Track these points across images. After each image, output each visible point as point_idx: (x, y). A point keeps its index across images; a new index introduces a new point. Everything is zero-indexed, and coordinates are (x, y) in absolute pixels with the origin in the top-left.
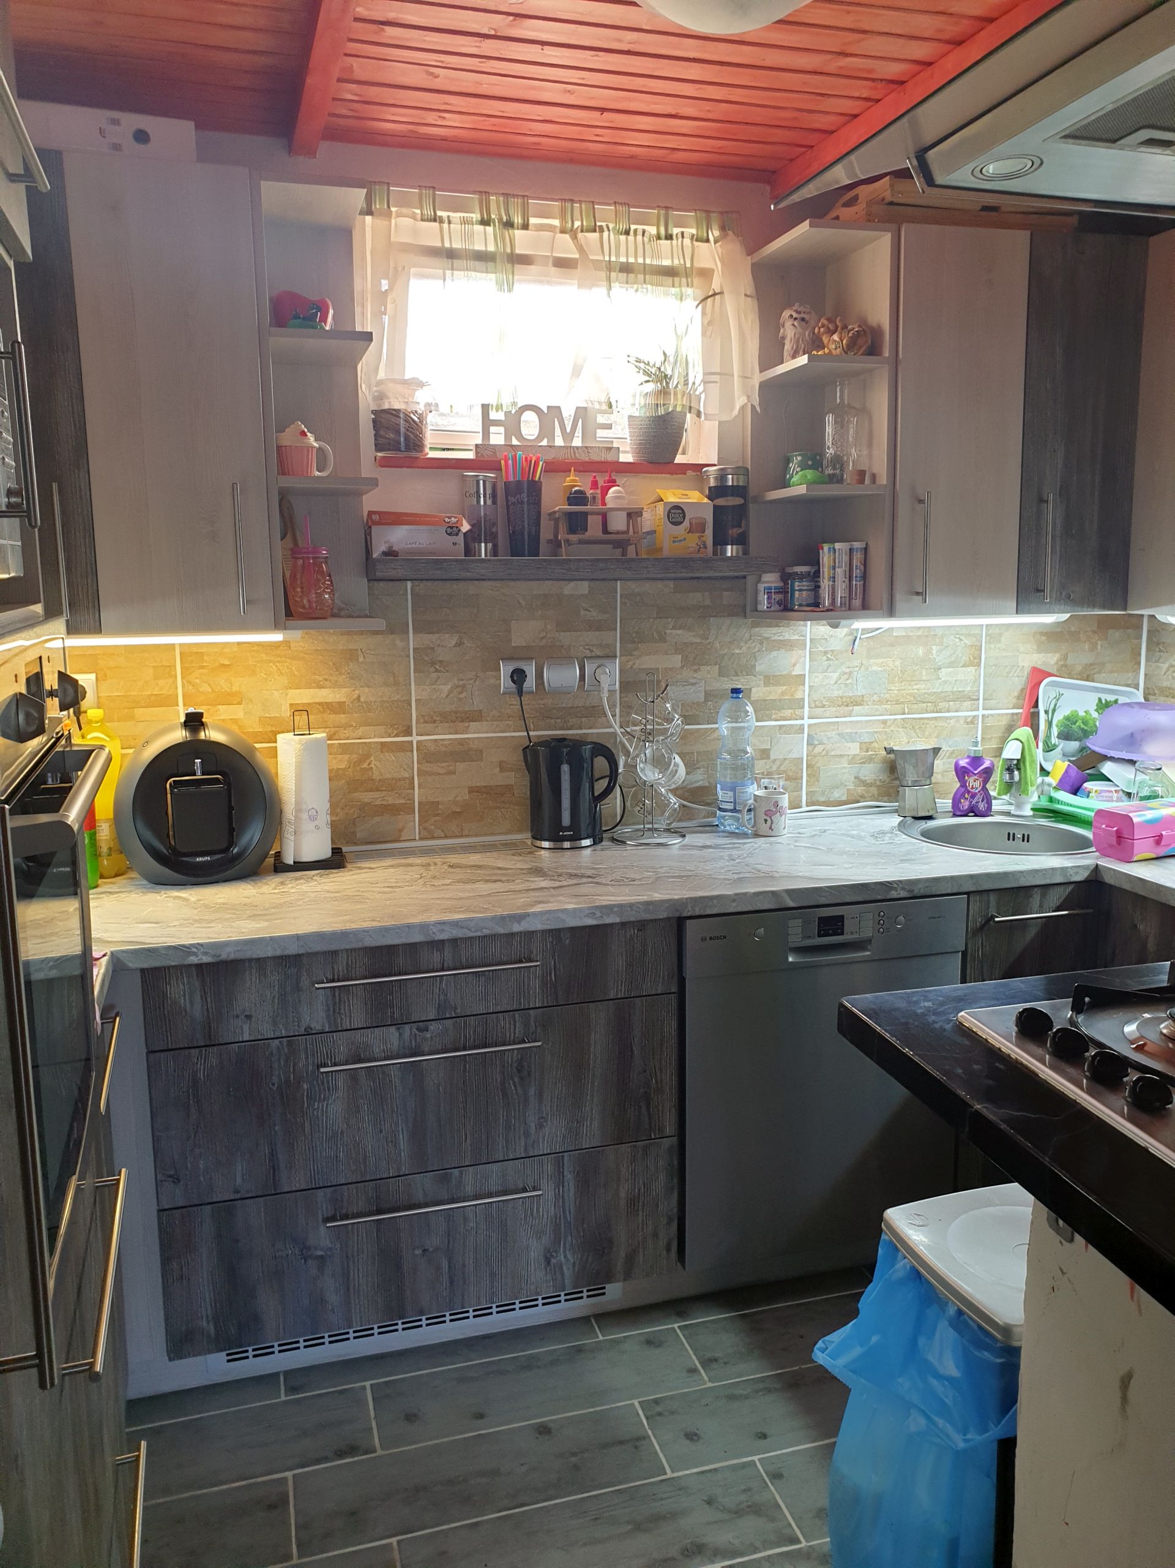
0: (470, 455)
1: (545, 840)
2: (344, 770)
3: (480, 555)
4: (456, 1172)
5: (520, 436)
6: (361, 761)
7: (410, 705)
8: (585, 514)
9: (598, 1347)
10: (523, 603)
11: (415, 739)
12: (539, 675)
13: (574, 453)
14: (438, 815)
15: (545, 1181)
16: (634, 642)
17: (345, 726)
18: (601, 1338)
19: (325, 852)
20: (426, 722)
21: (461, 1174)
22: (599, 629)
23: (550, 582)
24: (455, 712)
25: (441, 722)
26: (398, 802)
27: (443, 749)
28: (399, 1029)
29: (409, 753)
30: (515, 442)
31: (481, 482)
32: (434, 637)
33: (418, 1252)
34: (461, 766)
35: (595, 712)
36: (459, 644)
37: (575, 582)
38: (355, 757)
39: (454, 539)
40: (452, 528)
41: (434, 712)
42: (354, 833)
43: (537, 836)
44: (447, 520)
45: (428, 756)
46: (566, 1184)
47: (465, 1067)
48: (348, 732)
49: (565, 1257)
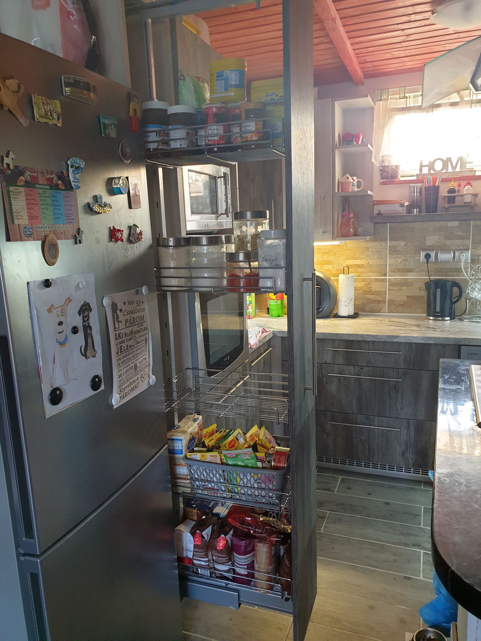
0: (415, 178)
1: (431, 316)
2: (362, 287)
3: (414, 213)
4: (372, 417)
5: (434, 170)
6: (368, 284)
7: (387, 266)
8: (454, 197)
9: (420, 490)
10: (431, 230)
11: (388, 278)
12: (436, 256)
13: (456, 174)
14: (394, 305)
15: (403, 427)
16: (478, 244)
17: (364, 273)
18: (422, 488)
19: (352, 313)
20: (392, 272)
21: (373, 418)
22: (462, 239)
23: (443, 222)
24: (403, 269)
25: (398, 272)
26: (380, 299)
27: (398, 282)
28: (354, 367)
29: (385, 282)
30: (432, 172)
31: (416, 188)
32: (397, 242)
33: (358, 440)
34: (404, 288)
35: (459, 270)
36: (406, 245)
37: (453, 222)
38: (366, 283)
39: (402, 208)
40: (402, 204)
41: (395, 269)
42: (365, 309)
43: (429, 315)
44: (400, 202)
45: (392, 284)
46: (411, 430)
47: (376, 383)
48: (365, 275)
49: (410, 455)
